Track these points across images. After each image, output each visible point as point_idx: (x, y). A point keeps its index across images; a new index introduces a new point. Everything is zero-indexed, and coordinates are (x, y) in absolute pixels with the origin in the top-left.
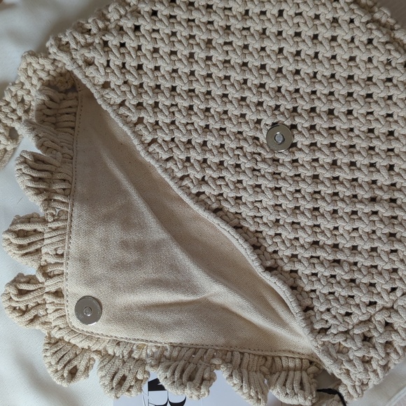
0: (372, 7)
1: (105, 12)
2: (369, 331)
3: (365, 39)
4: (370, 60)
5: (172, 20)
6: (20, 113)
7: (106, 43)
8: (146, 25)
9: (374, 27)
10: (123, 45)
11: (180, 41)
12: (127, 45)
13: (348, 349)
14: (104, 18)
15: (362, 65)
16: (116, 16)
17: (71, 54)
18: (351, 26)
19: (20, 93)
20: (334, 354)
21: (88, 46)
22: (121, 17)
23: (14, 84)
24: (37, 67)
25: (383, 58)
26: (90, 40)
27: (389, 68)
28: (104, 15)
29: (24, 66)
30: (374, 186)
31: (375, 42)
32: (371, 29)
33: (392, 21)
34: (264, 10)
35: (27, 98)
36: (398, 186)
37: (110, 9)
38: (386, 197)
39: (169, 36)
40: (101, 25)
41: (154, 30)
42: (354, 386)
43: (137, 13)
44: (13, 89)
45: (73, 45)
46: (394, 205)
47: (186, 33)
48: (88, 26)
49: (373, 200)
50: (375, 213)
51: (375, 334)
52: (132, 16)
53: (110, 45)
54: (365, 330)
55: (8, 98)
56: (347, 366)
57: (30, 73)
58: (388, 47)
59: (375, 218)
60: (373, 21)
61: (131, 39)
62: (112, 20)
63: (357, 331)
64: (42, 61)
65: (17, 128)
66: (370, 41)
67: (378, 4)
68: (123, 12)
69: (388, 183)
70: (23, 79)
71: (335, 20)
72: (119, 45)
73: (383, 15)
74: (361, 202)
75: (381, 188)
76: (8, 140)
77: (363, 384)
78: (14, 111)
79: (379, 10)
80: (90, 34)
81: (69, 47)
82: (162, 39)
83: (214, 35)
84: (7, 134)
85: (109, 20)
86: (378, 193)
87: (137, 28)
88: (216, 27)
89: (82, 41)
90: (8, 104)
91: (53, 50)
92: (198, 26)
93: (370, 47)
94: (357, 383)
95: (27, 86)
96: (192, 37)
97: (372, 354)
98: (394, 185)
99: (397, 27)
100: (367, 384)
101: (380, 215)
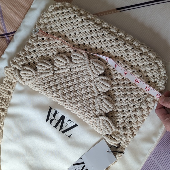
0: (101, 23)
1: (24, 48)
2: (125, 125)
3: (101, 34)
4: (105, 40)
5: (44, 46)
6: (9, 86)
7: (27, 58)
8: (37, 49)
9: (103, 30)
10: (32, 57)
11: (49, 51)
12: (33, 57)
13: (120, 132)
14: (24, 50)
15: (103, 43)
16: (28, 49)
17: (17, 65)
18: (96, 32)
19: (7, 80)
20: (116, 135)
23: (5, 78)
24: (9, 70)
25: (109, 39)
26: (22, 59)
27: (111, 42)
28: (24, 49)
29: (5, 71)
30: (117, 80)
31: (104, 35)
32: (102, 31)
33: (108, 26)
34: (70, 34)
35: (10, 81)
36: (125, 79)
37: (25, 47)
38: (122, 83)
39: (45, 51)
40: (24, 53)
41: (40, 50)
42: (124, 143)
43: (33, 46)
44: (5, 79)
45: (17, 62)
46: (124, 85)
47: (50, 48)
48: (20, 54)
49: (118, 84)
50: (119, 88)
51: (127, 126)
52: (32, 48)
53: (28, 58)
54: (123, 125)
55: (4, 82)
56: (120, 137)
57: (8, 73)
58: (109, 35)
59: (119, 90)
60: (102, 28)
61: (34, 55)
62: (27, 50)
63: (121, 126)
64: (10, 68)
66: (103, 35)
67: (103, 22)
68: (29, 47)
69: (121, 78)
70: (7, 75)
71: (91, 31)
72: (30, 58)
73: (105, 25)
74: (115, 86)
75: (119, 80)
76: (8, 95)
77: (127, 141)
79: (104, 24)
80: (21, 57)
82: (43, 52)
83: (58, 46)
85: (26, 51)
86: (119, 82)
87: (35, 51)
88: (58, 44)
89: (20, 60)
90: (5, 84)
91: (12, 65)
92: (53, 45)
93: (103, 36)
94: (125, 142)
95: (9, 77)
96: (52, 49)
97: (127, 132)
98: (123, 78)
99: (111, 27)
100: (129, 141)
101: (121, 89)
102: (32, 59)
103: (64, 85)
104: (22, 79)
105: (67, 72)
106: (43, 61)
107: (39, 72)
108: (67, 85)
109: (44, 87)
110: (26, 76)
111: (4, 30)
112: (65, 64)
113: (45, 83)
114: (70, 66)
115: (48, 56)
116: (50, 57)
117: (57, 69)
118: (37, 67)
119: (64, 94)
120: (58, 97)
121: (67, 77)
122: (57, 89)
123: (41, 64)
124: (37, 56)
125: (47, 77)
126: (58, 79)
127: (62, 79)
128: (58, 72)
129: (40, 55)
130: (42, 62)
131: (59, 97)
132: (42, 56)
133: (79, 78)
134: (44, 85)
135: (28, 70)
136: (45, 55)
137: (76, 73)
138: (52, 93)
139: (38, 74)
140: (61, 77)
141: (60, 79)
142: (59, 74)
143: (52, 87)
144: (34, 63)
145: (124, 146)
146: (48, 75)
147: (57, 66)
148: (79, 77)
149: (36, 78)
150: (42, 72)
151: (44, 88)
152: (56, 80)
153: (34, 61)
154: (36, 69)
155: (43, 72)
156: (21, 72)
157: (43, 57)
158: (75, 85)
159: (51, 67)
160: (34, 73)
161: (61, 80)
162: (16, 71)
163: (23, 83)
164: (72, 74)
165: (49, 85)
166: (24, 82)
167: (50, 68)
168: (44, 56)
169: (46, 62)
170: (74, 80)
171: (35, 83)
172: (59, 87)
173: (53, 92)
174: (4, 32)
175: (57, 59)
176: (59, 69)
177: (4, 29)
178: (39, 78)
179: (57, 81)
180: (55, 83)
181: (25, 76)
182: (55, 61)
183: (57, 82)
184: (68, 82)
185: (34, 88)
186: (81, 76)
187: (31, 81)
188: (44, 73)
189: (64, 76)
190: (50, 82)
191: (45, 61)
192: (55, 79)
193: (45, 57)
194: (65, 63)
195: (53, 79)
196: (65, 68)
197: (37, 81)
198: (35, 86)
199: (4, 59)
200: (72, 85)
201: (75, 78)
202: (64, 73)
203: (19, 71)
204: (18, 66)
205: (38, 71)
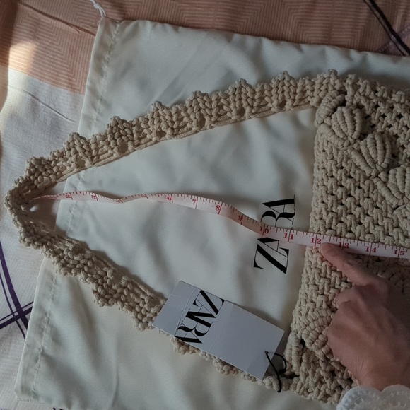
1: (394, 91)
2: (339, 371)
7: (377, 106)
8: (405, 120)
10: (384, 116)
12: (386, 119)
13: (320, 366)
14: (390, 95)
16: (397, 100)
17: (355, 93)
19: (308, 87)
20: (311, 360)
21: (367, 98)
22: (399, 102)
23: (310, 80)
24: (332, 82)
26: (371, 97)
28: (392, 92)
35: (308, 93)
37: (398, 93)
40: (385, 95)
41: (406, 126)
42: (302, 385)
45: (361, 90)
48: (378, 89)
51: (339, 376)
52: (405, 108)
53: (378, 109)
54: (338, 368)
56: (310, 372)
57: (325, 82)
61: (391, 118)
62: (393, 99)
63: (333, 364)
64: (337, 82)
65: (287, 103)
68: (402, 101)
70: (317, 82)
72: (382, 114)
77: (307, 390)
78: (295, 93)
80: (374, 94)
81: (358, 89)
82: (405, 135)
84: (280, 102)
85: (391, 97)
87: (400, 116)
91: (349, 82)
94: (305, 385)
95: (316, 87)
97: (328, 382)
100: (309, 393)
102: (381, 119)
103: (358, 209)
104: (329, 116)
105: (387, 204)
106: (386, 143)
107: (359, 145)
108: (361, 216)
109: (334, 170)
110: (340, 123)
111: (404, 30)
112: (402, 192)
113: (342, 168)
114: (404, 204)
115: (401, 149)
116: (402, 154)
117: (383, 179)
118: (370, 136)
119: (339, 219)
120: (326, 209)
121: (377, 207)
122: (342, 198)
123: (378, 142)
124: (390, 126)
125: (357, 167)
126: (364, 192)
127: (366, 200)
128: (379, 185)
129: (395, 132)
130: (383, 142)
131: (328, 212)
132: (397, 136)
133: (388, 235)
134: (337, 168)
135: (354, 121)
136: (401, 140)
137: (395, 224)
138: (328, 192)
139: (355, 146)
140: (371, 195)
141: (365, 195)
142: (375, 187)
143: (341, 186)
144: (374, 125)
145: (296, 387)
146: (363, 166)
147: (390, 177)
148: (390, 234)
149: (345, 144)
150: (364, 151)
151: (331, 171)
152: (359, 187)
153: (379, 125)
154: (362, 136)
155: (364, 155)
156: (344, 109)
157: (394, 138)
158: (369, 233)
159: (383, 165)
160: (354, 137)
161: (364, 198)
162: (340, 96)
163: (318, 120)
164: (389, 215)
165: (343, 178)
166: (323, 122)
167: (379, 163)
168: (398, 140)
169: (388, 151)
170: (378, 225)
171: (332, 147)
172: (348, 202)
173: (332, 194)
174: (401, 31)
175: (405, 172)
176: (385, 183)
177: (406, 30)
178: (349, 151)
179: (357, 191)
180: (353, 190)
181: (339, 119)
182: (399, 169)
183: (356, 193)
184: (368, 215)
185: (321, 149)
186: (395, 238)
187: (333, 137)
188: (363, 157)
189: (377, 201)
190: (350, 177)
191: (388, 147)
192: (361, 185)
193: (396, 143)
194: (406, 191)
195: (359, 181)
196: (395, 195)
197: (338, 150)
198: (327, 149)
199: (349, 57)
200: (366, 226)
201: (383, 227)
202: (383, 198)
203: (343, 103)
204: (353, 96)
205: (362, 143)
